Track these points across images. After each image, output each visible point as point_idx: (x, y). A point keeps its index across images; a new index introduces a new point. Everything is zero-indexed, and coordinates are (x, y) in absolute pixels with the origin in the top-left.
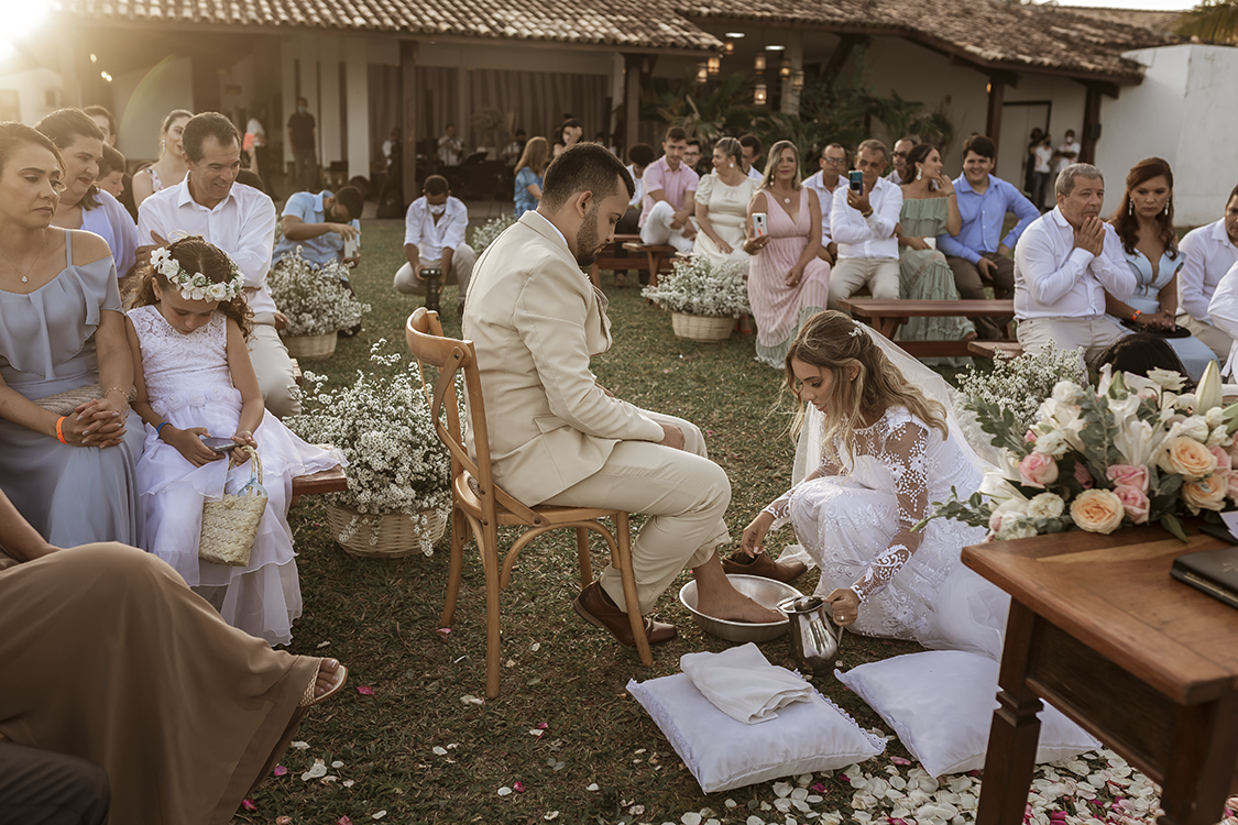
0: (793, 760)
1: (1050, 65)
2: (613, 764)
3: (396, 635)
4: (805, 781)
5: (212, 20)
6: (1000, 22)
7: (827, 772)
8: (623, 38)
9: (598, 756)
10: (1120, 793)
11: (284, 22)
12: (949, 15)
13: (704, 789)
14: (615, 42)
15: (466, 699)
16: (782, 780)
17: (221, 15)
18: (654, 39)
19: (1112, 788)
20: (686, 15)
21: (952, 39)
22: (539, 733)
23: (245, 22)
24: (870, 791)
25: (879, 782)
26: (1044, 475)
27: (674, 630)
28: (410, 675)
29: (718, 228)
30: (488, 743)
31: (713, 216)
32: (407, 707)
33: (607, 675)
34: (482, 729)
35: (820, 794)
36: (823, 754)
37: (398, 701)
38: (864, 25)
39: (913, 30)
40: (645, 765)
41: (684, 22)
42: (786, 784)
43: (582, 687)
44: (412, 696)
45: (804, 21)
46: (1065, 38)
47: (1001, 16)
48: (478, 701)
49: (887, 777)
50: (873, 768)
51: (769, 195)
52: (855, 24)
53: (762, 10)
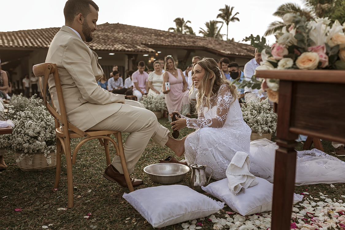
0: (189, 212)
1: (243, 55)
2: (117, 224)
3: (35, 192)
4: (194, 222)
5: (3, 46)
6: (229, 46)
7: (202, 218)
8: (127, 49)
9: (111, 222)
10: (312, 216)
11: (26, 46)
12: (215, 44)
13: (153, 226)
14: (124, 51)
15: (59, 209)
16: (185, 222)
17: (6, 45)
18: (136, 50)
19: (309, 215)
20: (145, 44)
21: (217, 49)
22: (88, 217)
23: (14, 46)
24: (220, 223)
25: (223, 220)
26: (283, 52)
27: (143, 181)
28: (38, 204)
29: (155, 88)
30: (66, 222)
31: (153, 84)
32: (35, 214)
33: (116, 197)
34: (64, 218)
35: (201, 226)
36: (200, 210)
37: (31, 212)
38: (193, 47)
39: (206, 48)
40: (130, 223)
41: (144, 46)
42: (187, 224)
43: (107, 201)
44: (38, 210)
45: (177, 46)
46: (246, 49)
47: (229, 44)
48: (64, 209)
49: (226, 218)
50: (220, 215)
51: (168, 72)
52: (191, 46)
53: (165, 43)
